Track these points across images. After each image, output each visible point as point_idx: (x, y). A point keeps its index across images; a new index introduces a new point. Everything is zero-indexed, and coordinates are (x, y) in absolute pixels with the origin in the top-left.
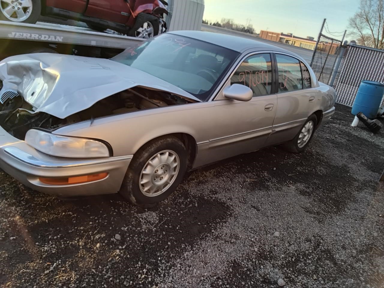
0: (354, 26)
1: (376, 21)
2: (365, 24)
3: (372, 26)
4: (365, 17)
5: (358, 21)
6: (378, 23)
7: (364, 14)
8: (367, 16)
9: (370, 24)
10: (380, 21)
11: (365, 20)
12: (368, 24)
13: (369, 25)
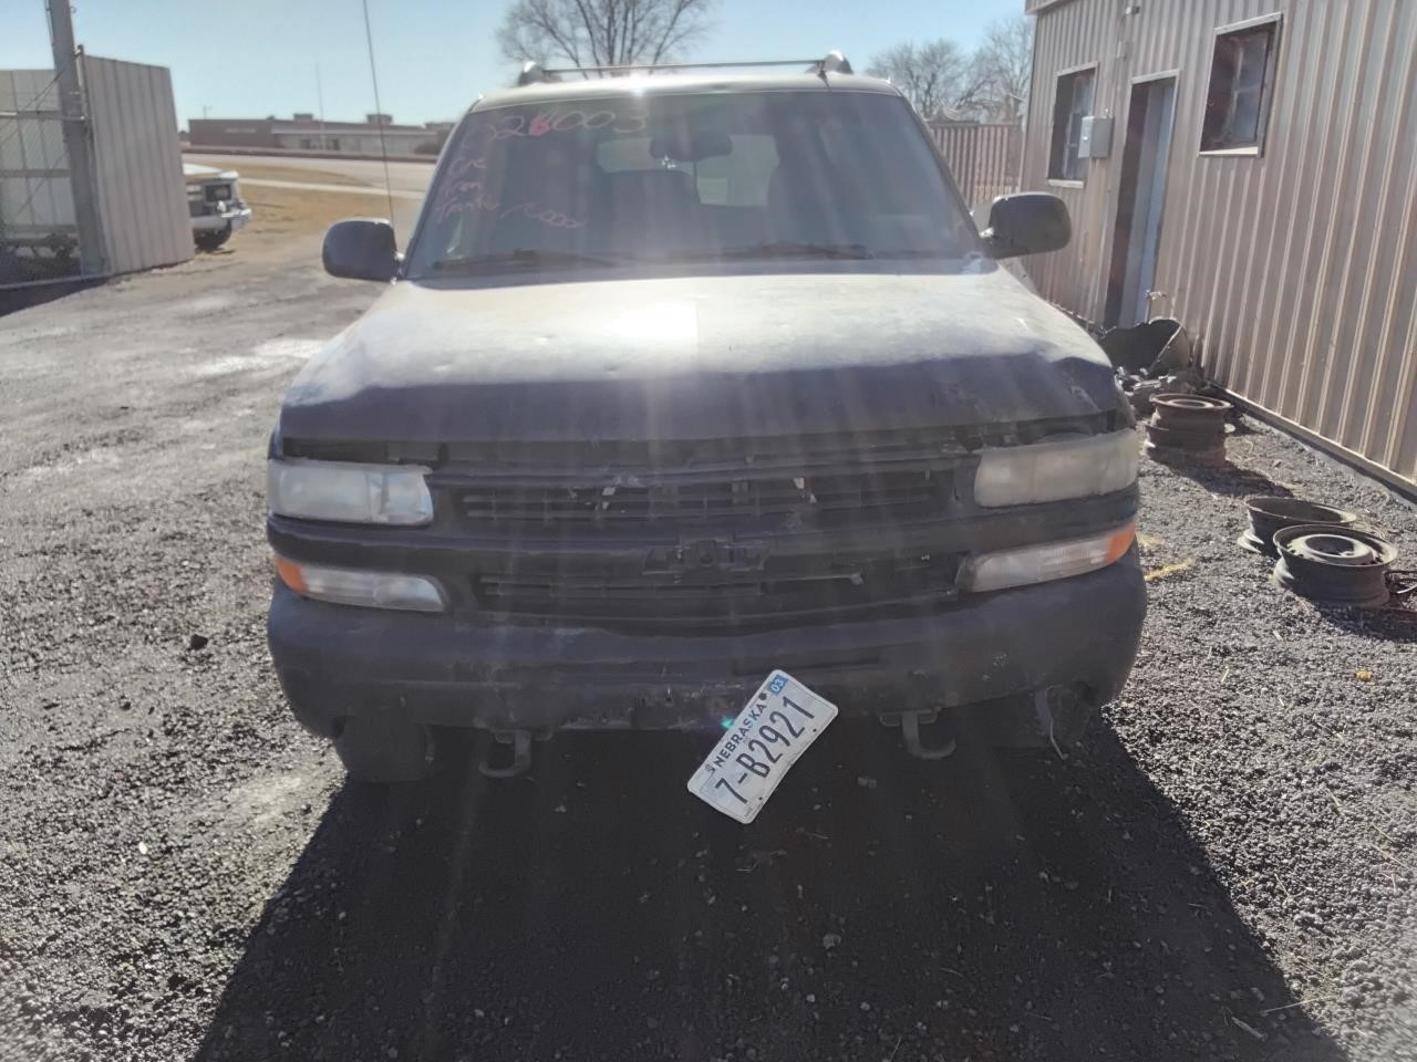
0: (516, 53)
1: (573, 28)
2: (547, 42)
3: (569, 46)
4: (539, 19)
5: (523, 33)
6: (583, 33)
7: (533, 9)
8: (545, 16)
9: (563, 40)
10: (588, 26)
11: (542, 30)
12: (554, 40)
13: (557, 42)
